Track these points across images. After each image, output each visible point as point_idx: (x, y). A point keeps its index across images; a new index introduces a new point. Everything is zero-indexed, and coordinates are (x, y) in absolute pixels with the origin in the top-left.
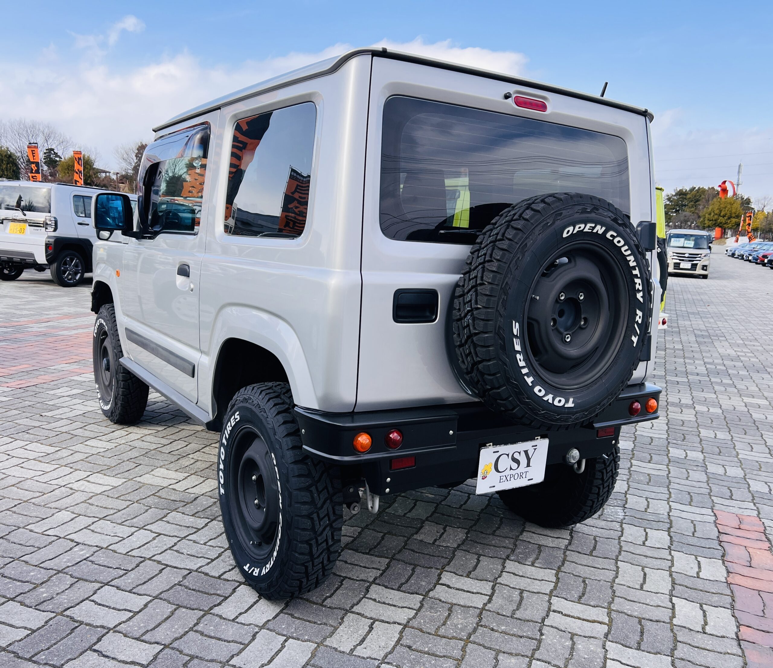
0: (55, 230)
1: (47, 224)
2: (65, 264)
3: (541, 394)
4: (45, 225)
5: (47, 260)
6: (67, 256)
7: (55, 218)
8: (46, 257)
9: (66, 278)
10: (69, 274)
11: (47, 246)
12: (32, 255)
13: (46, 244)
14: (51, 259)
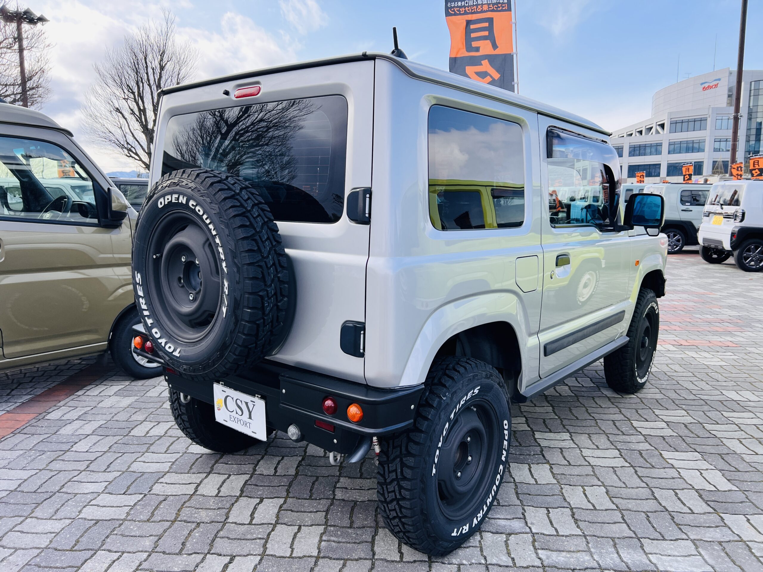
0: (742, 220)
1: (736, 216)
2: (749, 250)
3: (157, 336)
4: (735, 217)
5: (731, 247)
6: (751, 244)
7: (743, 210)
8: (731, 244)
9: (747, 263)
10: (752, 261)
11: (733, 234)
12: (721, 242)
13: (732, 233)
14: (734, 246)
